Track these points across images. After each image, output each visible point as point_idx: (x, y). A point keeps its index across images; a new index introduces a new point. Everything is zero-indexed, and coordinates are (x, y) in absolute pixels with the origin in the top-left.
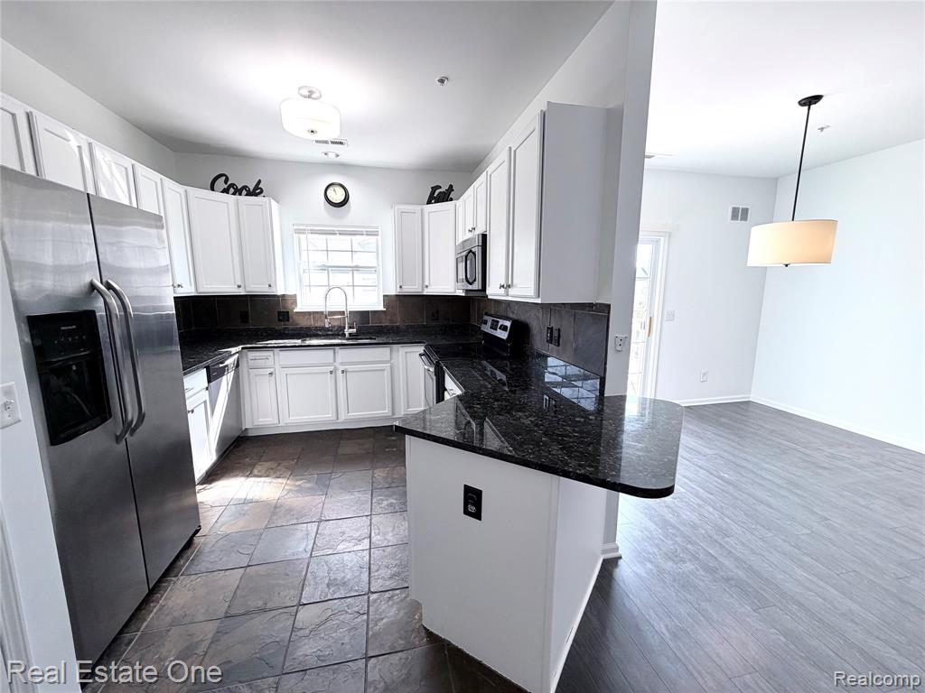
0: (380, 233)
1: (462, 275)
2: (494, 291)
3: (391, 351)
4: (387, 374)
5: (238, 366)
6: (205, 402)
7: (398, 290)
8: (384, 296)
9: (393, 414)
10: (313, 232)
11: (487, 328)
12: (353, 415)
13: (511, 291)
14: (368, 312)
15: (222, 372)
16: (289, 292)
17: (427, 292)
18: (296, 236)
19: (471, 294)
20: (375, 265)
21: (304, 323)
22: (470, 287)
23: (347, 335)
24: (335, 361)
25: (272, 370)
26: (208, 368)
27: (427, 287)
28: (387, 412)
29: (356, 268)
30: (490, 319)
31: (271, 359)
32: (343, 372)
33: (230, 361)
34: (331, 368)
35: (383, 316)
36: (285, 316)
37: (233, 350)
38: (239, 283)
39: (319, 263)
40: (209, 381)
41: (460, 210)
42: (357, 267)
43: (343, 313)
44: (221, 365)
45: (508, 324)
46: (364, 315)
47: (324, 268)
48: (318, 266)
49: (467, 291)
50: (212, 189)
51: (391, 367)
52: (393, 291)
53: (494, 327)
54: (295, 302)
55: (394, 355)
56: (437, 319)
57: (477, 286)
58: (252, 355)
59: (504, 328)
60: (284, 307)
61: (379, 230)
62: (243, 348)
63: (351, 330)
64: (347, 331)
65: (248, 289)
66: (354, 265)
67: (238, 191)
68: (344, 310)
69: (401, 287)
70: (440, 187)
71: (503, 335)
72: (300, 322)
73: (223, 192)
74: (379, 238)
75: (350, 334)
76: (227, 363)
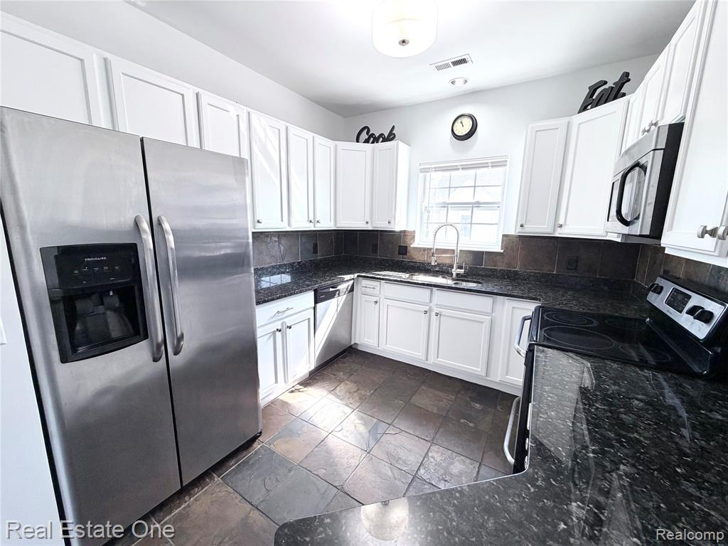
0: (508, 163)
3: (494, 302)
4: (485, 327)
5: (352, 290)
6: (309, 319)
7: (519, 229)
8: (504, 236)
9: (487, 374)
10: (437, 170)
11: (659, 301)
12: (441, 360)
14: (483, 252)
15: (331, 296)
16: (410, 229)
17: (559, 233)
18: (421, 175)
20: (499, 200)
21: (419, 258)
22: (626, 229)
23: (454, 275)
24: (431, 302)
25: (378, 299)
26: (316, 291)
27: (561, 226)
29: (477, 205)
30: (669, 288)
31: (378, 288)
32: (437, 314)
33: (342, 287)
34: (426, 308)
35: (500, 258)
36: (404, 250)
37: (347, 277)
38: (368, 220)
39: (441, 200)
40: (316, 302)
41: (635, 106)
42: (478, 203)
44: (331, 289)
45: (715, 309)
46: (478, 256)
47: (444, 205)
48: (439, 204)
49: (624, 235)
50: (358, 141)
51: (492, 321)
52: (513, 230)
53: (677, 301)
54: (413, 238)
55: (498, 307)
56: (576, 269)
57: (641, 229)
58: (365, 282)
59: (703, 315)
60: (404, 242)
61: (508, 160)
62: (358, 276)
63: (460, 270)
64: (455, 271)
65: (374, 225)
66: (474, 201)
67: (376, 140)
68: (454, 248)
69: (522, 226)
70: (605, 83)
72: (416, 257)
73: (364, 142)
74: (507, 169)
75: (457, 274)
76: (339, 287)
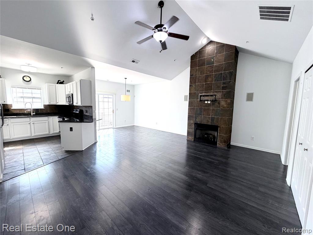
1: (68, 101)
2: (75, 104)
3: (48, 118)
4: (47, 124)
7: (49, 103)
8: (44, 105)
9: (49, 133)
10: (18, 88)
11: (74, 112)
12: (36, 134)
13: (78, 104)
14: (38, 109)
16: (9, 103)
17: (57, 104)
19: (70, 105)
20: (40, 97)
22: (70, 103)
24: (30, 121)
25: (8, 124)
28: (47, 133)
29: (34, 98)
30: (75, 110)
31: (8, 121)
32: (33, 123)
34: (29, 123)
35: (44, 110)
36: (8, 110)
41: (66, 87)
43: (30, 109)
45: (79, 110)
47: (22, 97)
48: (20, 97)
49: (69, 104)
51: (48, 122)
52: (47, 103)
53: (76, 111)
54: (11, 106)
55: (49, 119)
56: (60, 111)
57: (71, 103)
59: (78, 111)
60: (8, 108)
61: (41, 88)
63: (33, 114)
64: (32, 114)
71: (78, 112)
72: (14, 112)
74: (42, 90)
